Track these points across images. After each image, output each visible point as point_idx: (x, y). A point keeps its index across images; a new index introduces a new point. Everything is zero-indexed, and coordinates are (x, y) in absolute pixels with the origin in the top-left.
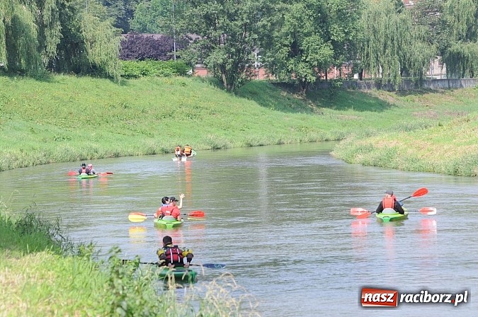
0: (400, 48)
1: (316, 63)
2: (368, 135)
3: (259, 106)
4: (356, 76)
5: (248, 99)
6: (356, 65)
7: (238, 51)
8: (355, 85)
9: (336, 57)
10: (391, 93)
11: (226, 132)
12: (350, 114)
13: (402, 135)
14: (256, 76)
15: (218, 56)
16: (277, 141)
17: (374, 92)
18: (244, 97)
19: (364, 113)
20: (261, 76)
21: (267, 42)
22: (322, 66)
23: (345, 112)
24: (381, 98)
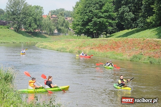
0: (49, 27)
1: (34, 28)
2: (42, 42)
3: (22, 36)
4: (41, 31)
5: (21, 34)
6: (41, 29)
7: (19, 25)
8: (41, 33)
9: (37, 28)
10: (47, 35)
11: (16, 40)
12: (39, 38)
13: (49, 43)
15: (15, 26)
16: (25, 42)
17: (44, 34)
19: (42, 38)
20: (23, 30)
21: (25, 24)
22: (35, 29)
24: (45, 36)
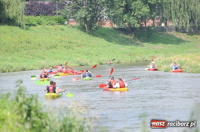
0: (188, 7)
1: (140, 17)
3: (106, 42)
4: (163, 25)
5: (100, 37)
6: (163, 18)
7: (94, 10)
8: (163, 30)
9: (151, 13)
10: (184, 34)
11: (87, 56)
12: (160, 46)
14: (105, 24)
15: (82, 13)
17: (174, 33)
18: (98, 37)
19: (168, 45)
20: (108, 25)
21: (111, 4)
22: (143, 19)
23: (157, 45)
24: (178, 36)
